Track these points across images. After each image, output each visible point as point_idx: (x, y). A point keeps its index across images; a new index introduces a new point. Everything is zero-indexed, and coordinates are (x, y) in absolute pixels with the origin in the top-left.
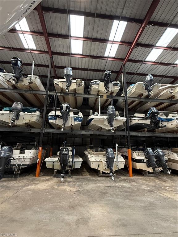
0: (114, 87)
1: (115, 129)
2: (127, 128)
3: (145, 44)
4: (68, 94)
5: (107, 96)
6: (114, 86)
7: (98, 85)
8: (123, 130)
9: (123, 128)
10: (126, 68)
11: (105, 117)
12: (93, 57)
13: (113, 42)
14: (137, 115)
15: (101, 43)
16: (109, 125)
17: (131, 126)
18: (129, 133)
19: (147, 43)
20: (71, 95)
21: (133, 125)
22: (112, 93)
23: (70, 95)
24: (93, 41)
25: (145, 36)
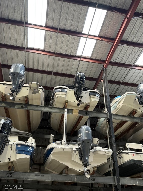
0: (90, 97)
1: (92, 170)
2: (114, 170)
3: (133, 41)
4: (13, 104)
5: (80, 112)
6: (90, 95)
7: (65, 93)
8: (108, 174)
9: (107, 171)
10: (107, 74)
11: (75, 147)
12: (60, 55)
13: (88, 36)
14: (129, 145)
15: (71, 36)
16: (81, 163)
17: (121, 167)
18: (118, 181)
19: (135, 41)
20: (20, 106)
21: (125, 164)
22: (87, 106)
23: (16, 106)
24: (59, 33)
25: (132, 32)
